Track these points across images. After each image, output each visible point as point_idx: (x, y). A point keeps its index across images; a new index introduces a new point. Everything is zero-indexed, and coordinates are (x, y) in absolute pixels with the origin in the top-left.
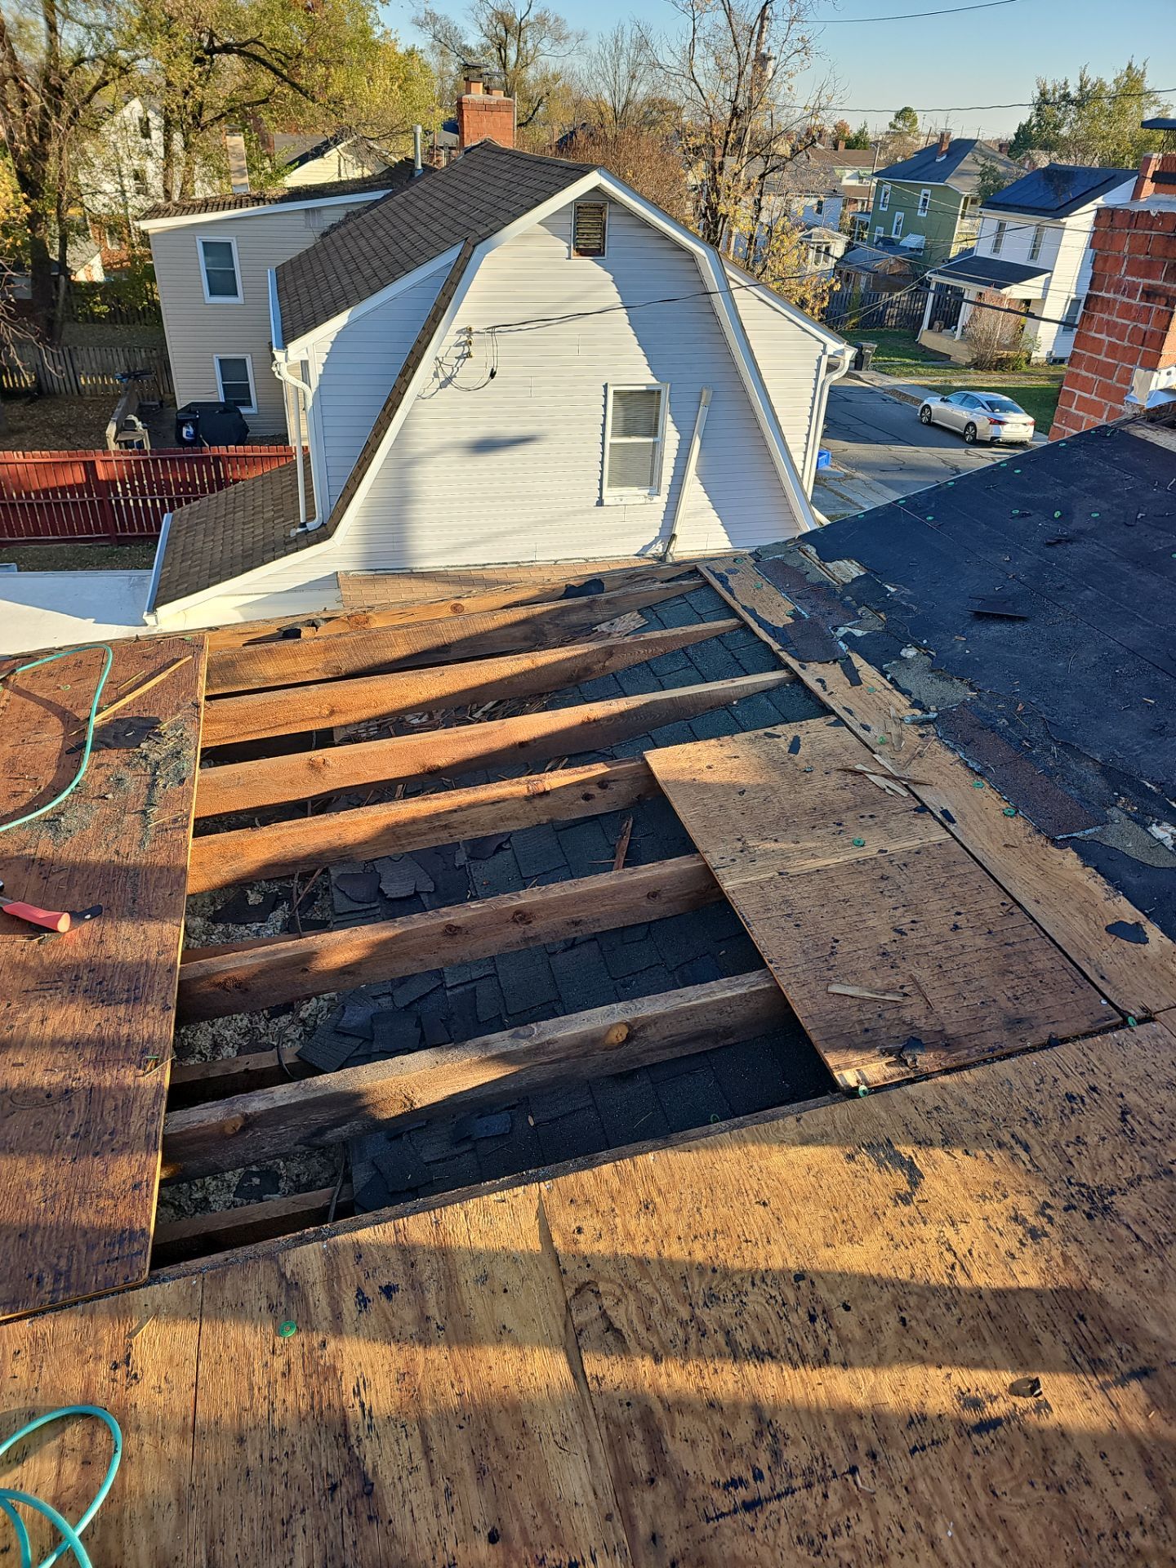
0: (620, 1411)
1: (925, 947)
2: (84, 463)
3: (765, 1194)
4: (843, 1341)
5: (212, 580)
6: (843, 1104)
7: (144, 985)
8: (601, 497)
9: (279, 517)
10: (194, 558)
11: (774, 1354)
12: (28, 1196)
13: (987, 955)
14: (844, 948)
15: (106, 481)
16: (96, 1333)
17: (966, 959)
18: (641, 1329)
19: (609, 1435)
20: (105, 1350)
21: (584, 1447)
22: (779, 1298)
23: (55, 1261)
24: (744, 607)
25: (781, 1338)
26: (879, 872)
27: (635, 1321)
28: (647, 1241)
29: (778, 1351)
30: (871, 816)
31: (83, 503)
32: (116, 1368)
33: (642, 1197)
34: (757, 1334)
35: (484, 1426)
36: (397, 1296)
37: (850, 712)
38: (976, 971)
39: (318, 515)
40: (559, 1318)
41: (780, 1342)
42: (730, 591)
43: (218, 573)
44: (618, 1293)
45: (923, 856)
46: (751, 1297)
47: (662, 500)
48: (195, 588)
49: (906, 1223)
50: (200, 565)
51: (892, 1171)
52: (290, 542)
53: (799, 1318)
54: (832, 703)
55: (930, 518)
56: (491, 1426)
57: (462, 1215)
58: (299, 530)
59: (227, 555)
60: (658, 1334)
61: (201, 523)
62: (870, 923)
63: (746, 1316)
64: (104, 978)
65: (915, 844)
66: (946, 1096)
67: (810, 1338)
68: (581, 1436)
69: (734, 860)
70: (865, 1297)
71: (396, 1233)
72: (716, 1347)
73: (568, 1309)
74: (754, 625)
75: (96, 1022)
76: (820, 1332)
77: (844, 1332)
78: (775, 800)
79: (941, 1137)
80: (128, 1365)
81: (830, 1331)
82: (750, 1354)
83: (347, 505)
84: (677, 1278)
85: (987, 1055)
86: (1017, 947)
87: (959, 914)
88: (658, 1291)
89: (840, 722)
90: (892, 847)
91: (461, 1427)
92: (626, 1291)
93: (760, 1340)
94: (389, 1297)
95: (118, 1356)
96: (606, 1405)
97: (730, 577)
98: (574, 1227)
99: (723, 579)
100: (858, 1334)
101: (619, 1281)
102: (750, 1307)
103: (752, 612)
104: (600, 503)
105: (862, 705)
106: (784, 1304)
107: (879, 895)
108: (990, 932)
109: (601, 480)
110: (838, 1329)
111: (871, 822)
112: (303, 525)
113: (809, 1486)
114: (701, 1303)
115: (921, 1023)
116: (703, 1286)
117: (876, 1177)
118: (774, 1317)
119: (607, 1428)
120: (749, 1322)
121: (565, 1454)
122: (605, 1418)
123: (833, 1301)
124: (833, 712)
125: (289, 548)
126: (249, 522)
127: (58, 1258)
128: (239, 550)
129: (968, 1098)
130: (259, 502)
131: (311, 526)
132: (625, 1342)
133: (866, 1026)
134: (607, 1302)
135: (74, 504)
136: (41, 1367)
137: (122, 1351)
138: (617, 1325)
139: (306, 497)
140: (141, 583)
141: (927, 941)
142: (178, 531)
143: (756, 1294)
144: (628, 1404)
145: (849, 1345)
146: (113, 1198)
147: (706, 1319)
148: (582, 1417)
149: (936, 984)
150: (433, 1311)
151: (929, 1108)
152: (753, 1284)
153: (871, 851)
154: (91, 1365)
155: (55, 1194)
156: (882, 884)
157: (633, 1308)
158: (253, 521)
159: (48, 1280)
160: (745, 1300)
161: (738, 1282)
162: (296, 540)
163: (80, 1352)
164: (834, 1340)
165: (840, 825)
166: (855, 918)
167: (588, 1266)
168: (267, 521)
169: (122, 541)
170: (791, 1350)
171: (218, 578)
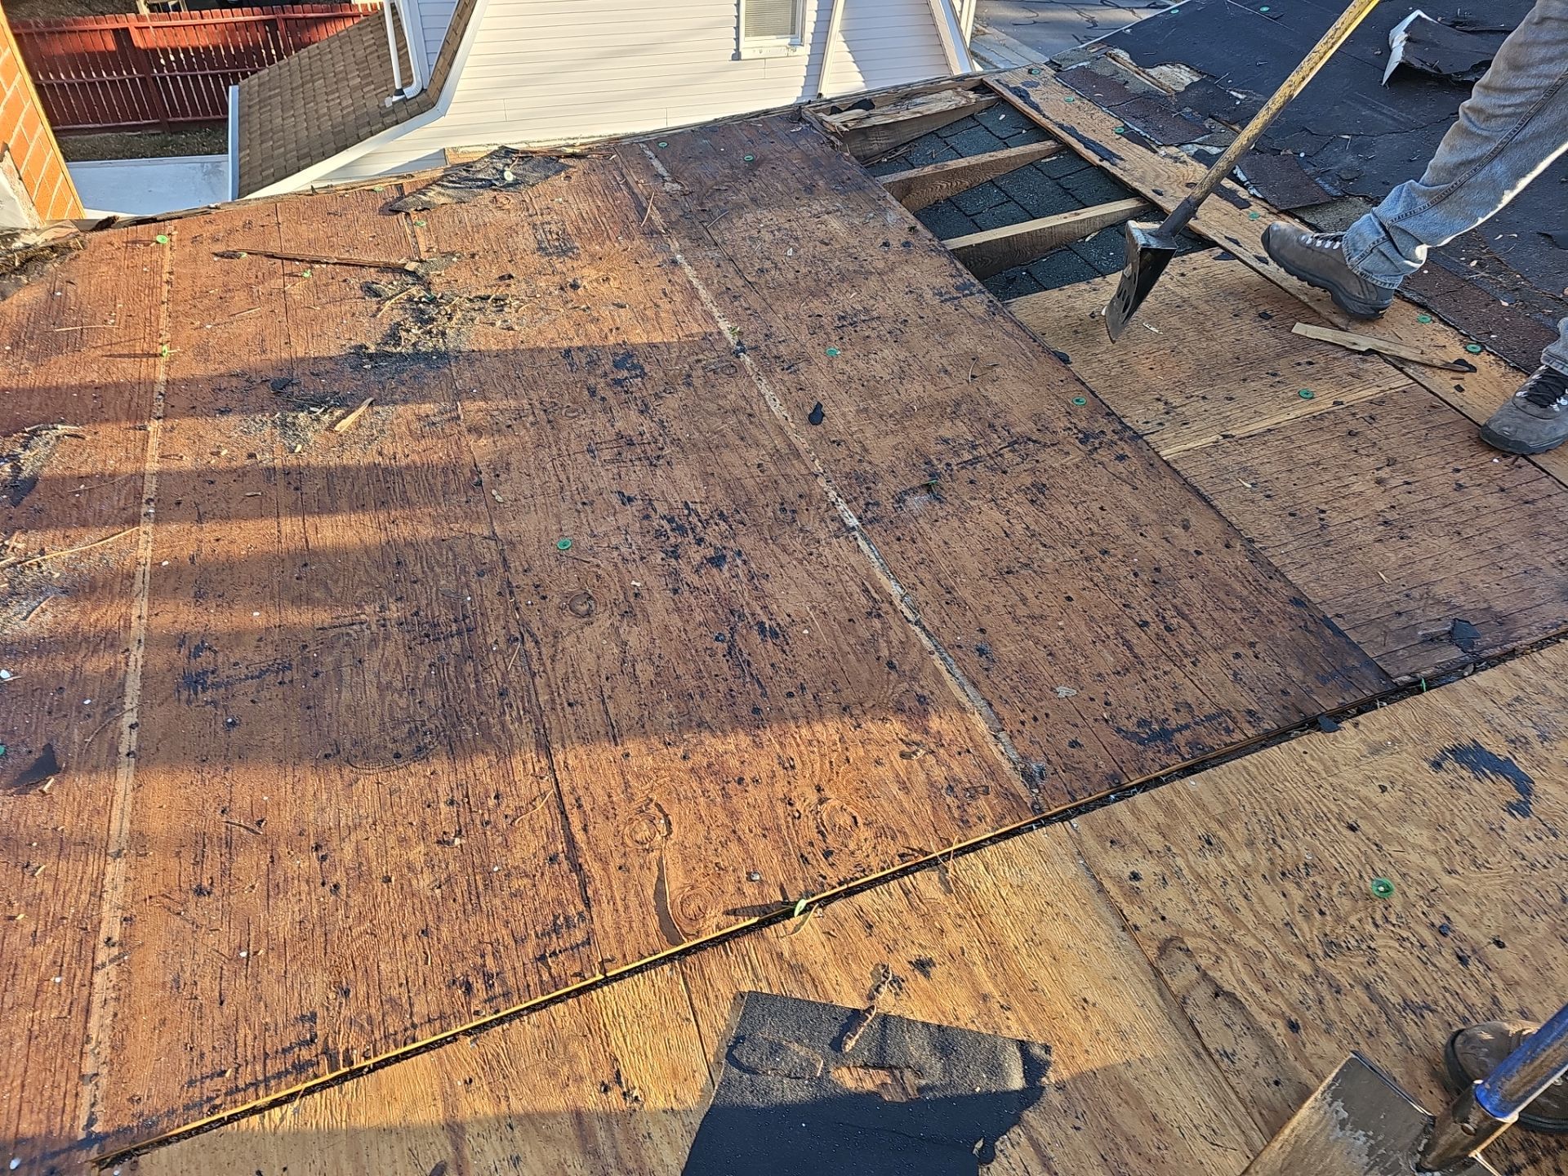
0: (1269, 1092)
1: (1430, 511)
2: (115, 31)
3: (1351, 817)
4: (1511, 985)
5: (302, 163)
6: (1403, 702)
7: (474, 613)
8: (737, 49)
9: (368, 84)
10: (275, 137)
11: (1433, 1007)
12: (414, 882)
13: (1508, 517)
14: (1335, 518)
15: (145, 50)
16: (565, 1048)
17: (1487, 522)
18: (1258, 990)
19: (1266, 1122)
20: (584, 1067)
21: (1241, 1139)
22: (1413, 939)
23: (480, 961)
24: (1061, 127)
25: (1434, 987)
26: (1344, 428)
27: (1248, 982)
28: (1225, 883)
29: (1436, 1003)
30: (1310, 363)
31: (122, 82)
32: (606, 1090)
33: (1201, 831)
34: (1403, 985)
35: (1105, 1124)
36: (933, 971)
37: (1237, 243)
38: (1503, 534)
39: (417, 79)
40: (1149, 985)
41: (1435, 992)
42: (1037, 108)
43: (308, 155)
44: (1213, 949)
45: (1389, 407)
46: (1380, 942)
47: (804, 51)
48: (283, 173)
49: (1533, 838)
50: (284, 146)
51: (1493, 777)
52: (388, 114)
53: (1446, 960)
54: (1211, 234)
55: (1265, 9)
56: (1114, 1123)
57: (982, 867)
58: (395, 98)
59: (314, 132)
60: (1283, 995)
61: (276, 95)
62: (1355, 488)
63: (1382, 965)
64: (419, 608)
65: (1370, 392)
66: (1523, 684)
67: (1469, 984)
68: (1232, 1127)
69: (1161, 424)
70: (1517, 930)
71: (906, 894)
72: (1360, 1004)
73: (1158, 973)
74: (1079, 147)
75: (427, 662)
76: (1479, 977)
77: (1508, 974)
78: (1185, 351)
79: (1536, 732)
80: (620, 1083)
81: (1490, 974)
82: (1404, 1009)
83: (450, 65)
84: (1280, 925)
85: (1552, 632)
86: (1540, 504)
87: (1458, 471)
88: (1262, 942)
89: (1228, 255)
90: (1348, 398)
91: (1078, 1129)
92: (1223, 946)
93: (1410, 992)
94: (927, 975)
95: (606, 1075)
96: (1249, 1087)
97: (1029, 90)
98: (1127, 873)
99: (1024, 96)
100: (1525, 974)
101: (1209, 934)
102: (1382, 953)
103: (1072, 131)
104: (737, 56)
105: (1248, 233)
106: (1423, 947)
107: (1353, 455)
108: (1503, 490)
109: (737, 28)
110: (1499, 971)
111: (1311, 370)
112: (400, 92)
113: (1534, 1161)
114: (1321, 953)
115: (1460, 600)
116: (1315, 933)
117: (1476, 785)
118: (1417, 963)
119: (1261, 1114)
120: (1388, 970)
121: (1220, 1150)
122: (1254, 1101)
123: (1480, 937)
124: (1215, 244)
125: (387, 120)
126: (333, 92)
127: (483, 956)
128: (327, 126)
129: (1551, 684)
130: (340, 67)
131: (410, 92)
132: (1244, 1007)
133: (1397, 609)
134: (1205, 961)
135: (112, 82)
136: (507, 1098)
137: (607, 1069)
138: (1227, 988)
139: (399, 57)
140: (216, 170)
141: (1431, 504)
142: (250, 107)
143: (1383, 937)
144: (1277, 1083)
145: (1519, 989)
146: (527, 876)
147: (1334, 971)
148: (1224, 1103)
149: (1461, 554)
150: (989, 987)
151: (1509, 700)
152: (1376, 926)
153: (1327, 405)
154: (572, 1089)
155: (449, 876)
156: (1353, 441)
157: (1238, 964)
158: (337, 90)
159: (478, 985)
160: (1373, 945)
161: (1357, 924)
162: (393, 111)
163: (553, 1074)
164: (1500, 985)
165: (1275, 375)
166: (1335, 483)
167: (1163, 918)
168: (354, 89)
169: (176, 128)
170: (1451, 1001)
171: (308, 160)
